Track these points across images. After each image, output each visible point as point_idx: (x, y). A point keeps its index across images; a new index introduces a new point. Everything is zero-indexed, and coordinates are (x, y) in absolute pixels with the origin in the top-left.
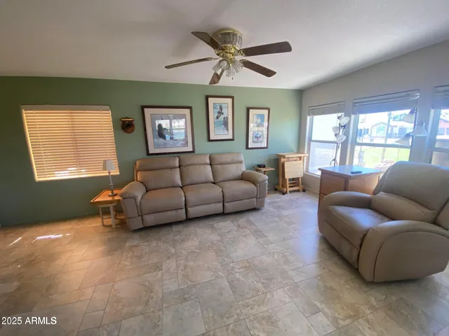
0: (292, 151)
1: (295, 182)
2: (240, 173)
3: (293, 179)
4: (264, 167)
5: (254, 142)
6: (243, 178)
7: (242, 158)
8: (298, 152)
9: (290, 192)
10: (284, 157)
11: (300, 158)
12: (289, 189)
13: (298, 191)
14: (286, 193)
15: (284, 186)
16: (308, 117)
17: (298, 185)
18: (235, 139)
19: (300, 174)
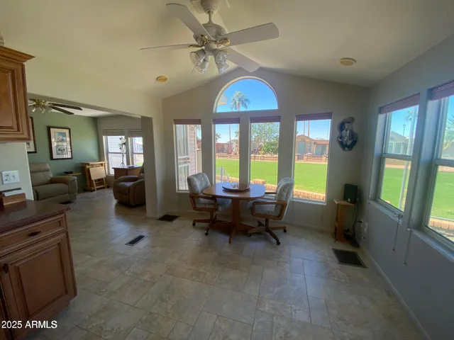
0: (95, 161)
1: (100, 181)
2: (49, 179)
3: (99, 180)
4: (72, 173)
5: (58, 154)
6: (52, 181)
7: (48, 166)
8: (100, 161)
9: (97, 189)
10: (88, 164)
11: (102, 165)
12: (96, 188)
13: (104, 188)
14: (94, 190)
15: (92, 185)
16: (104, 137)
17: (103, 184)
18: (38, 151)
19: (103, 176)
